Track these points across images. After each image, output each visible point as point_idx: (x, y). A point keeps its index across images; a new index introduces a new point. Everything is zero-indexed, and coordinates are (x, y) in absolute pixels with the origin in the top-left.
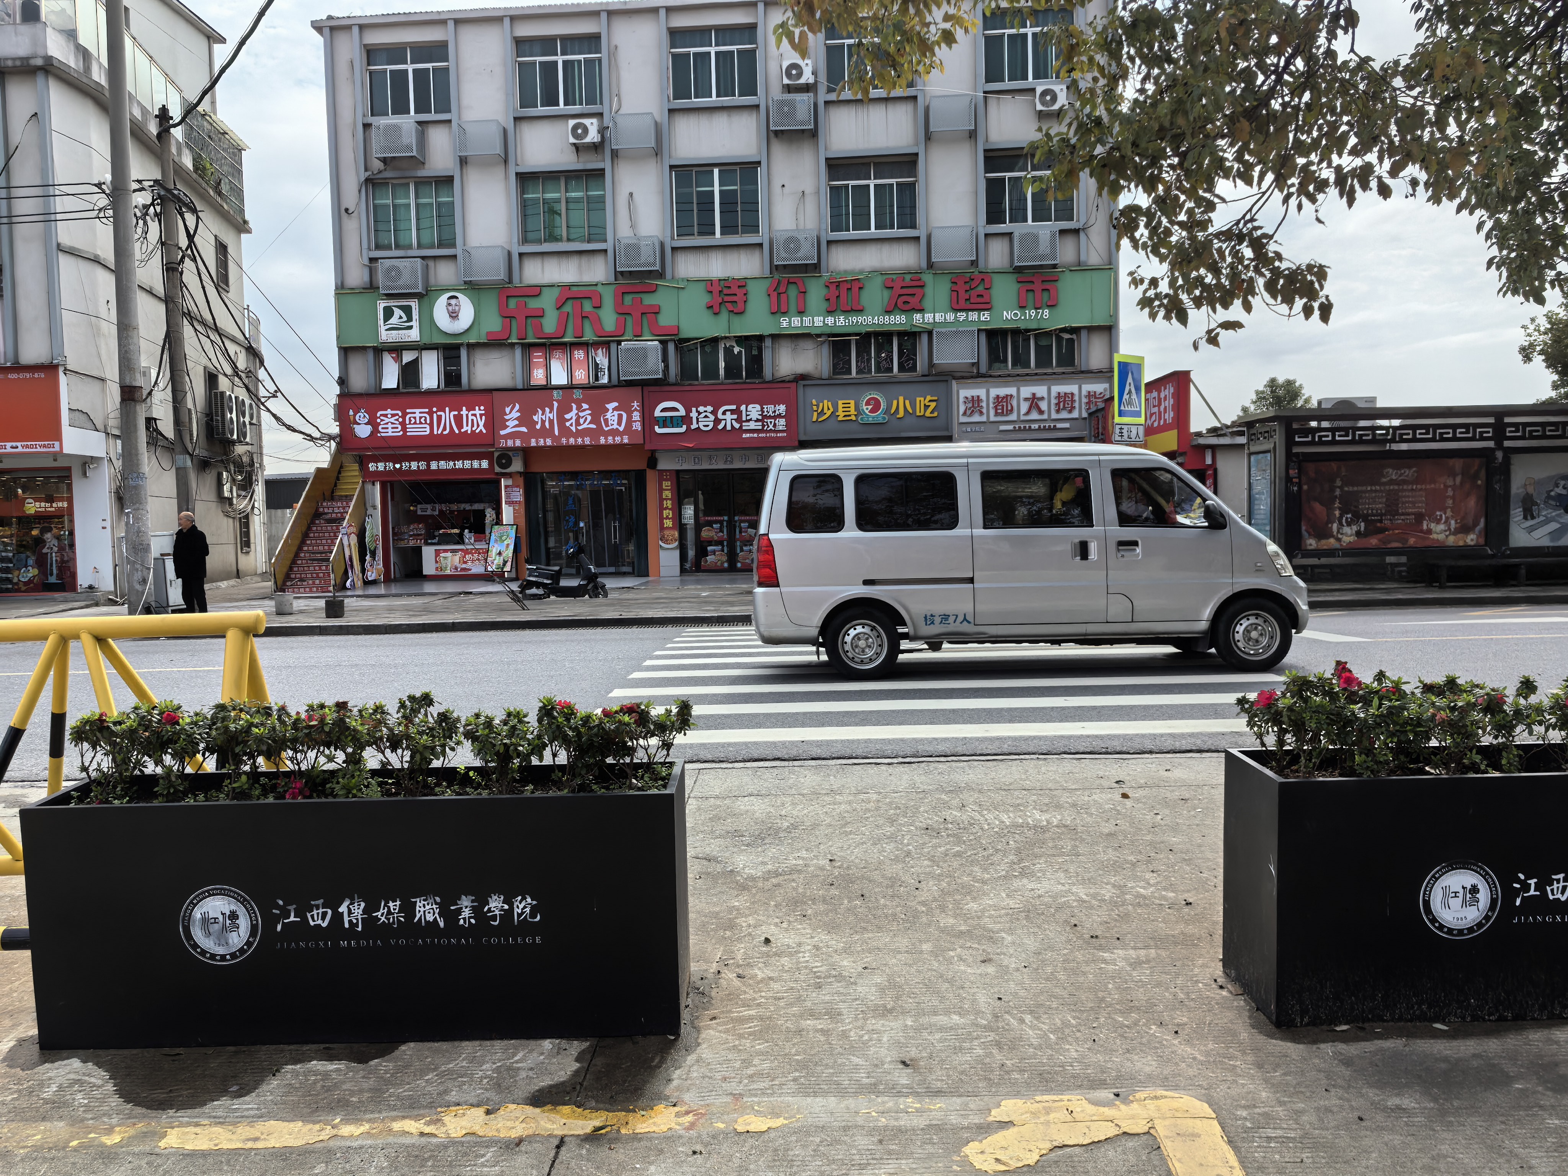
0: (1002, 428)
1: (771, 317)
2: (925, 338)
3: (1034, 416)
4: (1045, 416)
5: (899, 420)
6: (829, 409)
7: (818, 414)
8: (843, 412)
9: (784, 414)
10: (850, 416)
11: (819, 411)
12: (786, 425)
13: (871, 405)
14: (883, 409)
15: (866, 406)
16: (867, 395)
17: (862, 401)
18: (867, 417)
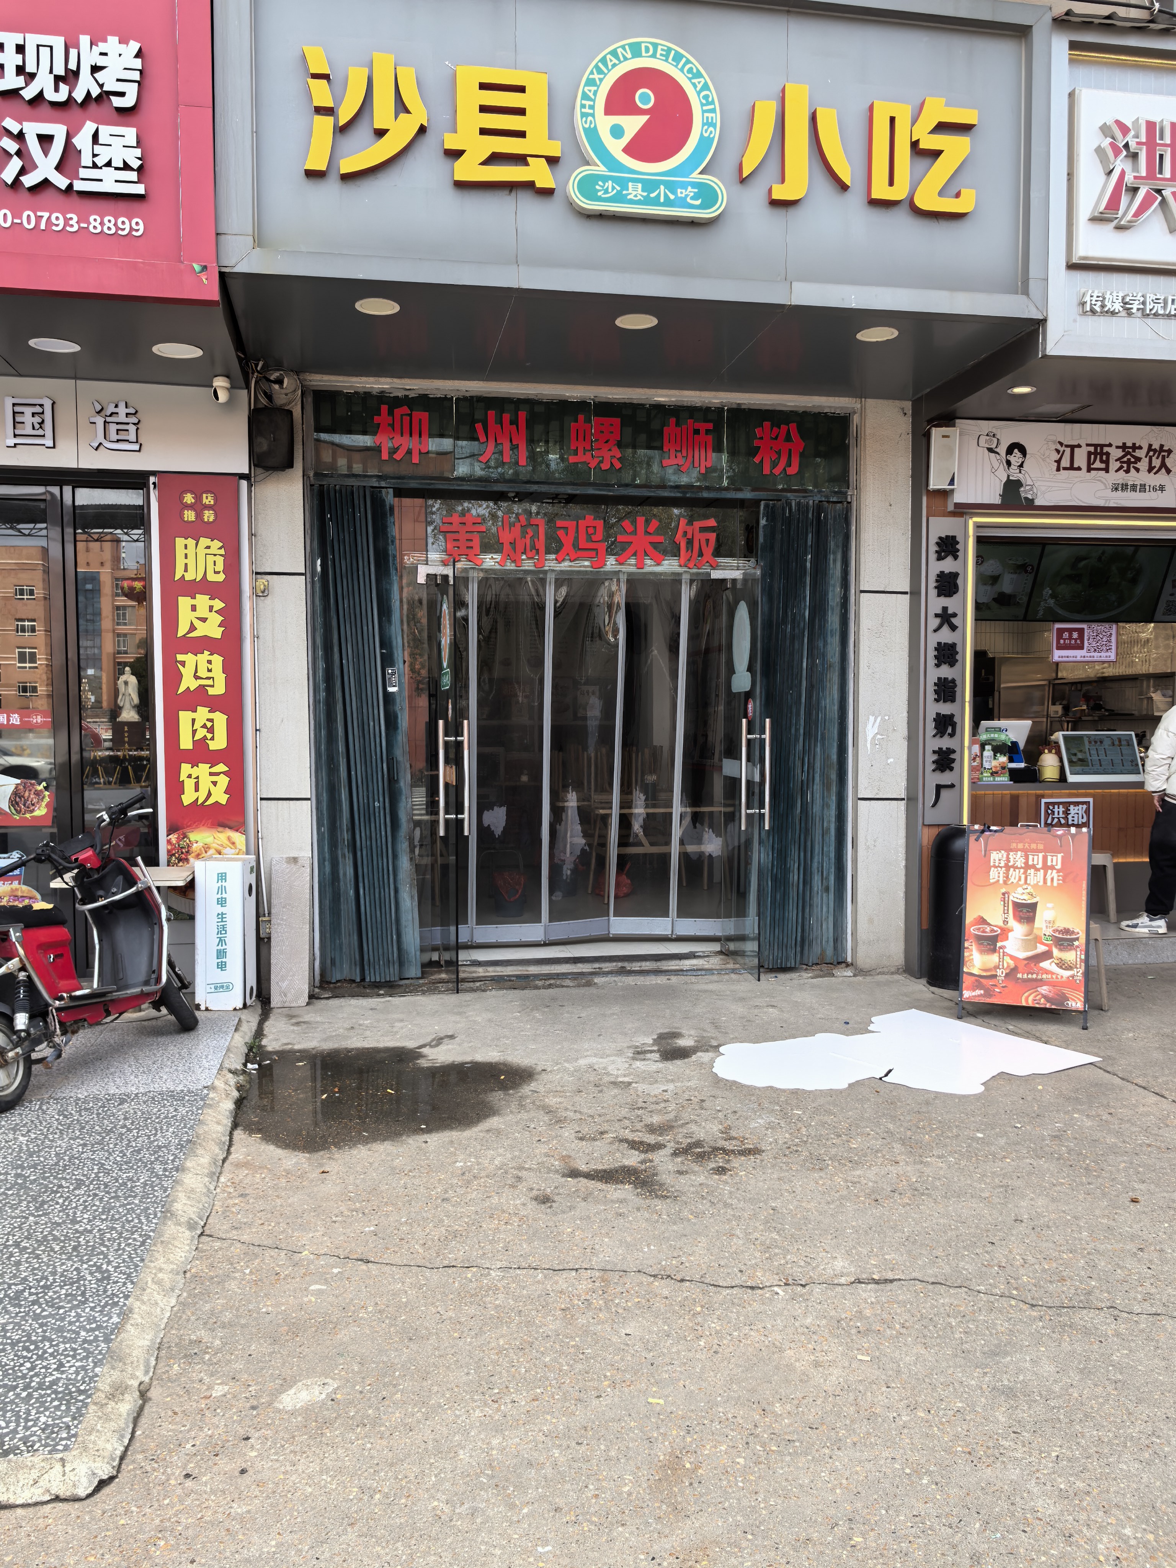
5: (780, 212)
6: (401, 107)
7: (342, 130)
8: (484, 132)
9: (128, 102)
10: (521, 159)
11: (345, 115)
12: (140, 170)
13: (640, 112)
14: (705, 142)
15: (609, 111)
16: (614, 53)
17: (591, 82)
18: (615, 180)
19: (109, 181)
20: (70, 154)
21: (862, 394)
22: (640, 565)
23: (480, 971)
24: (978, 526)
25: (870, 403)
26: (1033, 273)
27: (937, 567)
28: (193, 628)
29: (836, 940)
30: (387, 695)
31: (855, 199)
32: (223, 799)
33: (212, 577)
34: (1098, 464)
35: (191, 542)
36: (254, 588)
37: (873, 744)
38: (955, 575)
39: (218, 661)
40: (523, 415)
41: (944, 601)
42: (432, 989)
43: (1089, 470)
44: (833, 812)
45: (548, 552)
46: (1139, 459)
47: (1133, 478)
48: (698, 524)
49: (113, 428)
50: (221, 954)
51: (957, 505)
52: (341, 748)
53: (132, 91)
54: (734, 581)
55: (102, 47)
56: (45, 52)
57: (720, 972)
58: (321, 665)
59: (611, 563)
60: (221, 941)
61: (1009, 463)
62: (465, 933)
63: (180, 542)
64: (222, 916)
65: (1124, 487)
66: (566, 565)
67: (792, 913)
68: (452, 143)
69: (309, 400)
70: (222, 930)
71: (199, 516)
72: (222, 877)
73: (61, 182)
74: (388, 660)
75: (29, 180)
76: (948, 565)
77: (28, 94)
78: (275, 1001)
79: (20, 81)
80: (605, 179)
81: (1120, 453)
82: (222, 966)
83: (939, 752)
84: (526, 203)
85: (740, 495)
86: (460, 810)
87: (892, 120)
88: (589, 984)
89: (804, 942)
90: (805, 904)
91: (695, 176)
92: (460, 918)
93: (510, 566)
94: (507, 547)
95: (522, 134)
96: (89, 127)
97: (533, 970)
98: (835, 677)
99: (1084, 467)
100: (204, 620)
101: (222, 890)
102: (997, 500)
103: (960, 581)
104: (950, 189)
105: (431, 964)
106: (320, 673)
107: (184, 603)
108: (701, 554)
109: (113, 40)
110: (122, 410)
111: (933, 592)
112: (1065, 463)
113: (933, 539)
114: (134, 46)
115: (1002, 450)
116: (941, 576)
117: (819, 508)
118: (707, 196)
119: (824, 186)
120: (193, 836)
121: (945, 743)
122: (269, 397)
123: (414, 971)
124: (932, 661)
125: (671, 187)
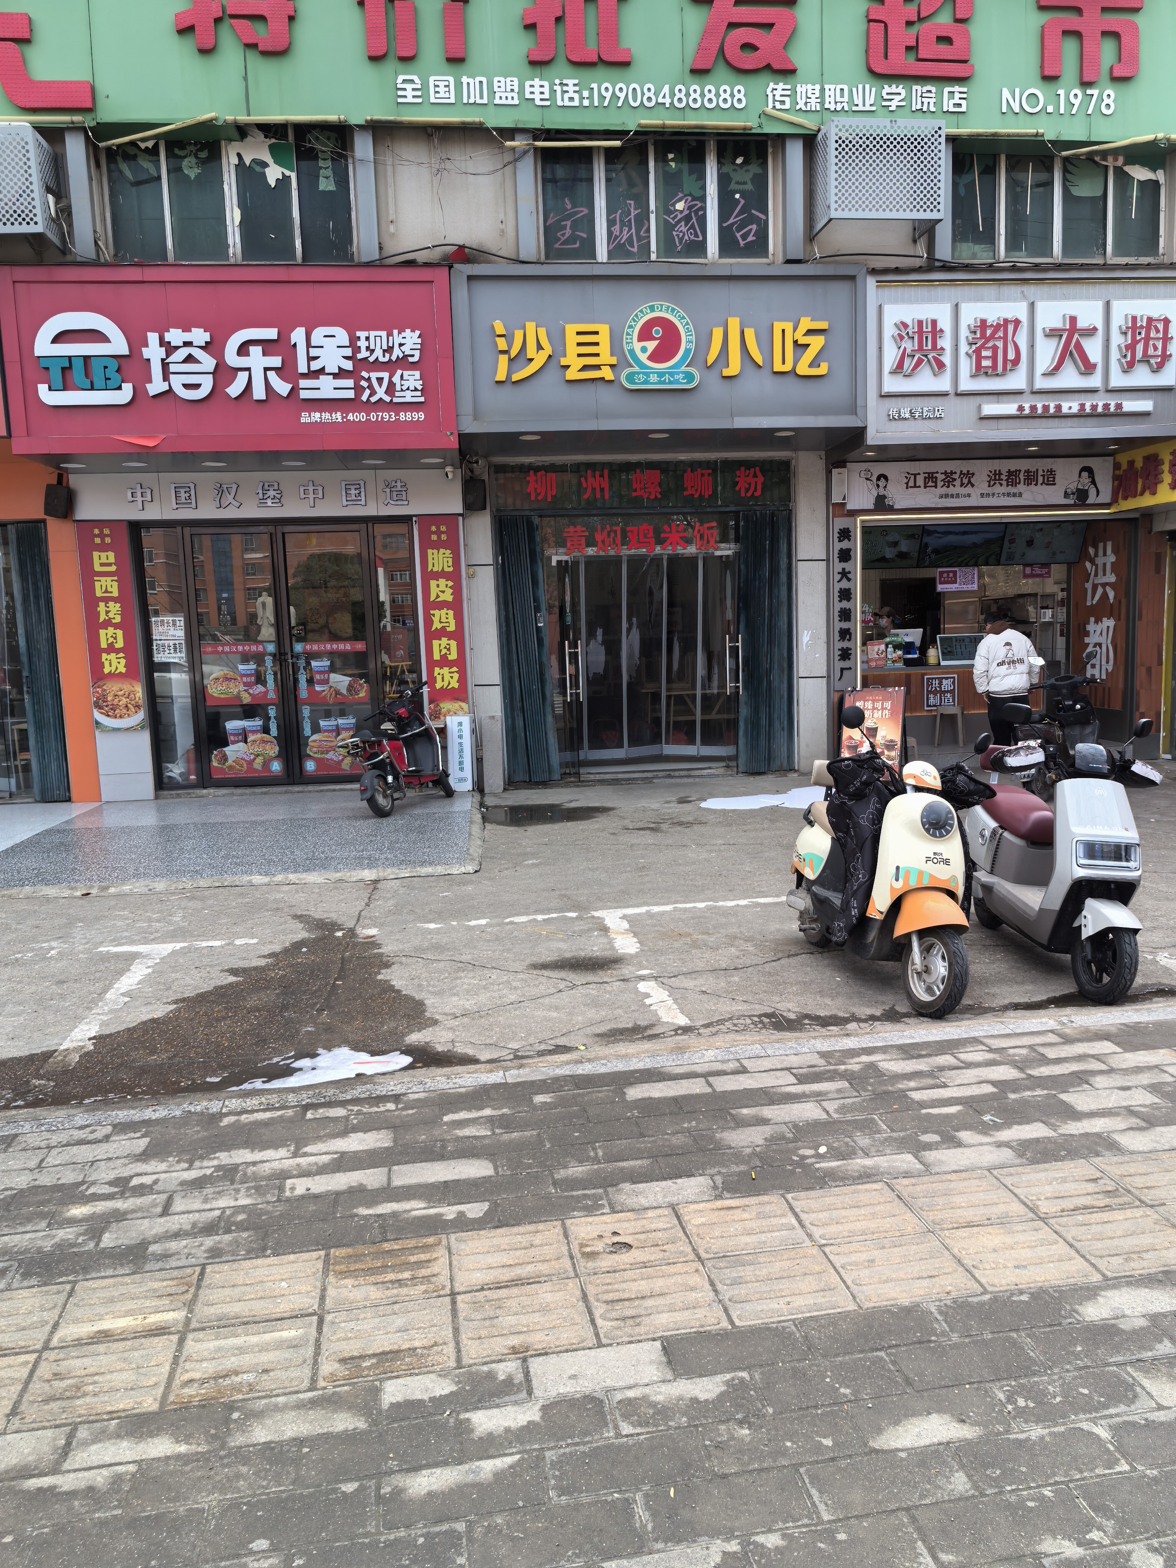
0: (991, 408)
1: (370, 72)
2: (795, 153)
3: (1069, 378)
4: (1095, 381)
5: (728, 381)
6: (540, 347)
7: (511, 360)
8: (579, 355)
9: (416, 359)
10: (598, 367)
11: (514, 352)
12: (422, 390)
13: (655, 339)
14: (687, 351)
15: (640, 340)
16: (641, 311)
17: (630, 327)
18: (644, 373)
19: (409, 397)
20: (391, 385)
21: (796, 450)
22: (674, 549)
23: (592, 777)
24: (862, 521)
25: (801, 453)
26: (859, 403)
27: (838, 546)
28: (438, 596)
29: (788, 757)
30: (537, 627)
31: (766, 372)
32: (456, 685)
33: (446, 569)
34: (930, 484)
35: (435, 551)
36: (467, 573)
37: (807, 646)
38: (849, 550)
39: (451, 613)
40: (606, 472)
41: (843, 565)
42: (567, 785)
43: (925, 487)
44: (785, 685)
45: (623, 545)
46: (955, 480)
47: (951, 490)
48: (706, 525)
49: (395, 493)
50: (461, 763)
51: (849, 511)
52: (515, 657)
53: (417, 354)
54: (728, 556)
55: (403, 334)
56: (378, 339)
57: (723, 776)
58: (503, 613)
59: (658, 549)
60: (461, 756)
61: (878, 486)
62: (582, 755)
63: (430, 551)
64: (461, 744)
65: (947, 496)
66: (633, 552)
67: (763, 742)
68: (564, 362)
69: (492, 470)
70: (461, 751)
71: (439, 537)
72: (460, 724)
73: (387, 399)
74: (537, 609)
75: (373, 399)
76: (845, 545)
77: (371, 359)
78: (486, 790)
79: (368, 354)
80: (638, 373)
81: (943, 477)
82: (462, 769)
83: (842, 649)
84: (601, 388)
85: (728, 509)
86: (578, 688)
87: (783, 331)
88: (651, 782)
89: (769, 759)
90: (770, 738)
91: (683, 368)
92: (580, 747)
93: (602, 553)
94: (600, 543)
95: (597, 355)
96: (399, 372)
97: (620, 776)
98: (785, 610)
99: (922, 485)
100: (443, 592)
101: (460, 730)
102: (872, 507)
103: (852, 553)
104: (813, 364)
105: (565, 774)
106: (503, 617)
107: (433, 583)
108: (708, 542)
109: (408, 331)
110: (399, 484)
111: (837, 560)
112: (911, 484)
113: (836, 530)
114: (418, 333)
115: (874, 478)
116: (841, 550)
117: (773, 515)
118: (690, 377)
119: (749, 366)
120: (442, 705)
121: (845, 644)
122: (472, 471)
123: (557, 776)
124: (837, 599)
125: (672, 374)
